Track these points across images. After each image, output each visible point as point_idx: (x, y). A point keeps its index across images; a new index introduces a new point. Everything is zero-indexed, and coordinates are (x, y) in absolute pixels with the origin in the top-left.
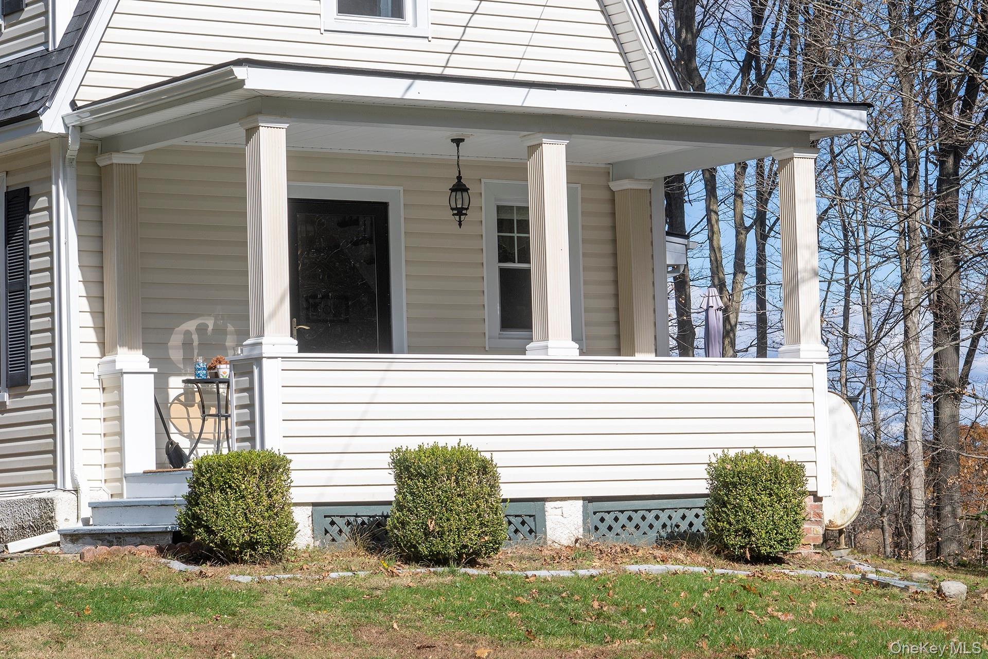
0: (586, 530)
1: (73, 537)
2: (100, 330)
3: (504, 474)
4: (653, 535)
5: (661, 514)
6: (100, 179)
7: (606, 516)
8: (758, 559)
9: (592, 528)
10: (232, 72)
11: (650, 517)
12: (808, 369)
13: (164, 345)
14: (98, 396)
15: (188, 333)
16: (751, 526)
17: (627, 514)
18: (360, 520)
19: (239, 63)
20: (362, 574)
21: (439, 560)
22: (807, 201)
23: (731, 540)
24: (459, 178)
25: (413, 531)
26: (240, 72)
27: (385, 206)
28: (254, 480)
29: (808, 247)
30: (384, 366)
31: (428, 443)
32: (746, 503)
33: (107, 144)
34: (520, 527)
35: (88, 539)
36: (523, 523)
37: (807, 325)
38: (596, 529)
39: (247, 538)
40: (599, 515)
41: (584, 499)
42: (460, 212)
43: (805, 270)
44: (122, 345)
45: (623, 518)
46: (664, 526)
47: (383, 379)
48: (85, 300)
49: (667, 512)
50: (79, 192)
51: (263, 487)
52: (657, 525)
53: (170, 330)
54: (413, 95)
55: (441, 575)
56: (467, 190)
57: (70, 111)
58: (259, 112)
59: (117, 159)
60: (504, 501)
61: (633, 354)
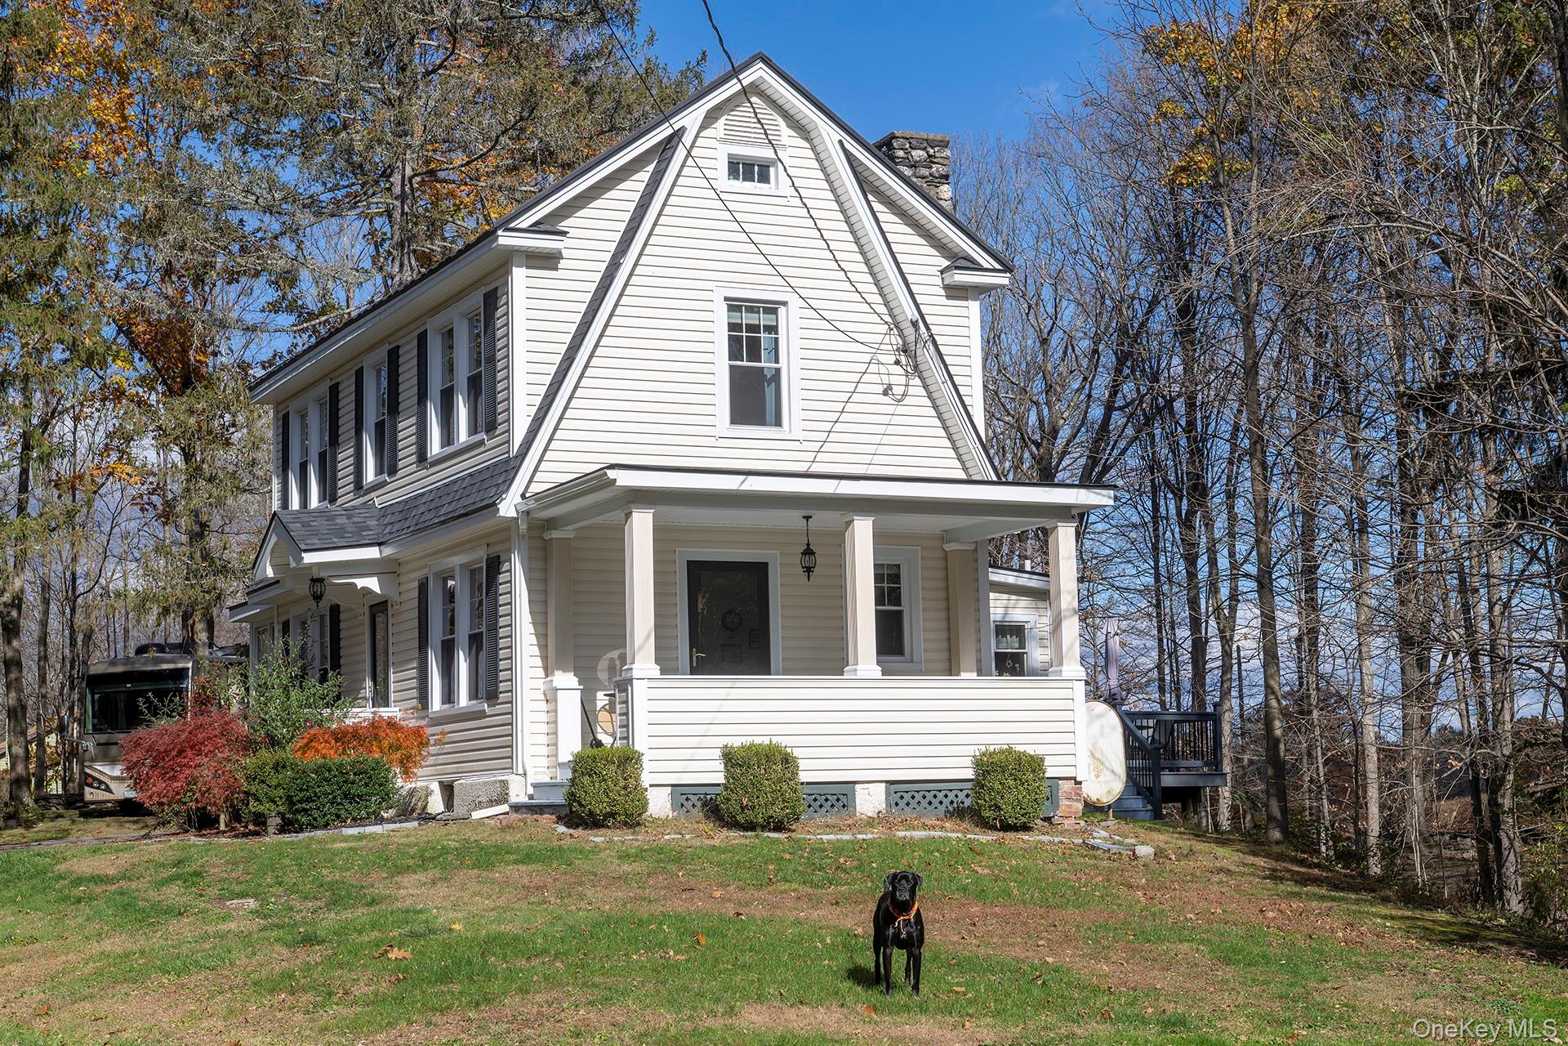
0: (889, 805)
1: (516, 808)
2: (544, 658)
3: (802, 764)
4: (942, 808)
5: (949, 794)
6: (545, 549)
7: (905, 795)
8: (1006, 827)
9: (893, 804)
10: (606, 474)
11: (941, 796)
12: (1069, 685)
13: (594, 669)
14: (543, 706)
15: (612, 660)
16: (1001, 802)
17: (922, 793)
18: (709, 797)
19: (612, 467)
20: (688, 837)
21: (750, 827)
22: (1069, 558)
23: (986, 814)
24: (808, 545)
25: (734, 807)
26: (611, 474)
27: (767, 564)
28: (613, 768)
29: (1069, 592)
30: (729, 684)
31: (747, 741)
32: (997, 786)
33: (551, 524)
34: (835, 803)
35: (524, 810)
36: (838, 800)
37: (1068, 650)
38: (897, 804)
39: (608, 810)
40: (899, 794)
41: (886, 782)
42: (808, 570)
43: (1067, 610)
44: (558, 669)
45: (918, 797)
46: (952, 802)
47: (728, 694)
48: (534, 637)
49: (954, 792)
50: (530, 558)
51: (619, 772)
52: (946, 801)
53: (599, 658)
54: (745, 487)
55: (751, 837)
56: (813, 554)
57: (520, 500)
58: (633, 502)
59: (555, 534)
60: (802, 783)
61: (958, 675)
